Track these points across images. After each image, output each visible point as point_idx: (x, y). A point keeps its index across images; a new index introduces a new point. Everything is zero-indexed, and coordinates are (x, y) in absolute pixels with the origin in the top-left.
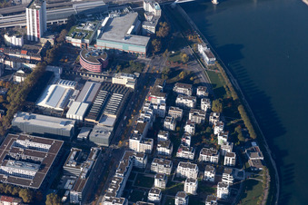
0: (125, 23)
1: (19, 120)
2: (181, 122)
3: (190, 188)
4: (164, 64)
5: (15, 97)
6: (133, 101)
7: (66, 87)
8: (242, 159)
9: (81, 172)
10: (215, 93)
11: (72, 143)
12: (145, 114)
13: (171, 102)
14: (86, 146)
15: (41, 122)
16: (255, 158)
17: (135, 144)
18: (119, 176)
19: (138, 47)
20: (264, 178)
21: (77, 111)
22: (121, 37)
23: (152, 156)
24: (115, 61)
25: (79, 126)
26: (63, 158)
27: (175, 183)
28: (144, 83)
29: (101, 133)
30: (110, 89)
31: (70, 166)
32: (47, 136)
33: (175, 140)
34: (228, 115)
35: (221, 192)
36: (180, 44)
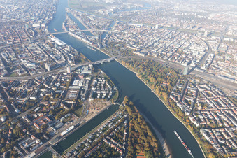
0: (86, 68)
1: (69, 87)
2: (100, 84)
3: (105, 95)
4: (95, 75)
5: (68, 84)
6: (91, 82)
7: (77, 81)
8: (113, 89)
9: (84, 95)
10: (105, 79)
11: (81, 90)
12: (94, 83)
13: (98, 81)
14: (84, 91)
15: (74, 87)
16: (115, 88)
17: (93, 89)
18: (91, 94)
19: (90, 72)
20: (117, 91)
21: (80, 85)
22: (86, 71)
23: (96, 90)
24: (86, 75)
25: (82, 87)
26: (80, 93)
27: (102, 94)
28: (92, 78)
29: (86, 88)
30: (86, 80)
31: (82, 94)
32: (76, 90)
33: (100, 87)
34: (109, 82)
35: (110, 94)
36: (97, 71)
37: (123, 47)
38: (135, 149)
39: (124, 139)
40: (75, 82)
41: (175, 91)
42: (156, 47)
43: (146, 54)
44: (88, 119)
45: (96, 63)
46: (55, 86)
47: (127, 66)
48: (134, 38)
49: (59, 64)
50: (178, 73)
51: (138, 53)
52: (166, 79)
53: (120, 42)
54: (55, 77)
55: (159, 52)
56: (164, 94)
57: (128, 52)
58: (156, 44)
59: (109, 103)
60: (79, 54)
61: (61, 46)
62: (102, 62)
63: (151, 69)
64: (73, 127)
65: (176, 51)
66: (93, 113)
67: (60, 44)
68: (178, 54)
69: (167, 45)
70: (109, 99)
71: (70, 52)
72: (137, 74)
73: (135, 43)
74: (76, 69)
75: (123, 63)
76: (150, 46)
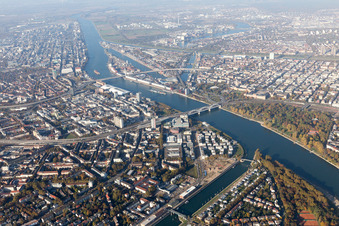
0: (179, 121)
1: (164, 145)
2: (210, 138)
3: (222, 151)
4: (196, 128)
5: (160, 141)
6: (193, 137)
7: (172, 137)
8: (232, 143)
9: (191, 152)
10: (215, 132)
11: (183, 149)
12: (199, 138)
13: (204, 134)
14: (188, 148)
15: (170, 145)
16: (235, 142)
17: (201, 145)
18: (202, 152)
19: (186, 125)
20: (240, 146)
21: (180, 141)
22: (178, 124)
23: (207, 146)
24: (182, 130)
25: (183, 144)
27: (217, 152)
28: (194, 132)
29: (190, 144)
30: (185, 135)
31: (187, 152)
32: (176, 147)
33: (211, 142)
34: (221, 135)
35: (231, 150)
36: (197, 124)
37: (225, 88)
38: (294, 205)
39: (274, 197)
40: (170, 139)
41: (333, 140)
42: (281, 85)
43: (268, 96)
44: (210, 180)
45: (190, 113)
46: (142, 145)
47: (241, 114)
48: (238, 75)
49: (133, 119)
50: (330, 117)
51: (254, 96)
52: (313, 126)
53: (216, 84)
54: (136, 135)
55: (289, 91)
56: (316, 144)
57: (235, 95)
58: (279, 81)
59: (233, 161)
60: (156, 103)
61: (123, 95)
62: (199, 111)
63: (284, 115)
64: (193, 188)
65: (317, 89)
66: (214, 173)
67: (120, 93)
68: (322, 92)
69: (300, 81)
70: (231, 156)
71: (141, 103)
72: (262, 124)
73: (243, 83)
74: (163, 122)
75: (233, 111)
76: (269, 84)
